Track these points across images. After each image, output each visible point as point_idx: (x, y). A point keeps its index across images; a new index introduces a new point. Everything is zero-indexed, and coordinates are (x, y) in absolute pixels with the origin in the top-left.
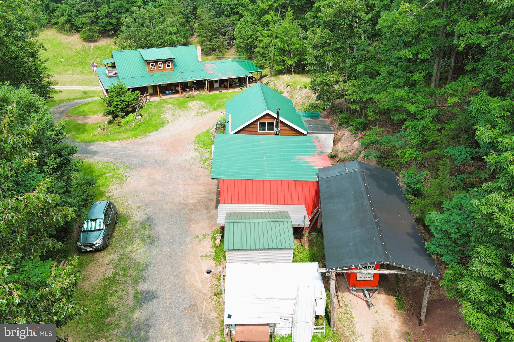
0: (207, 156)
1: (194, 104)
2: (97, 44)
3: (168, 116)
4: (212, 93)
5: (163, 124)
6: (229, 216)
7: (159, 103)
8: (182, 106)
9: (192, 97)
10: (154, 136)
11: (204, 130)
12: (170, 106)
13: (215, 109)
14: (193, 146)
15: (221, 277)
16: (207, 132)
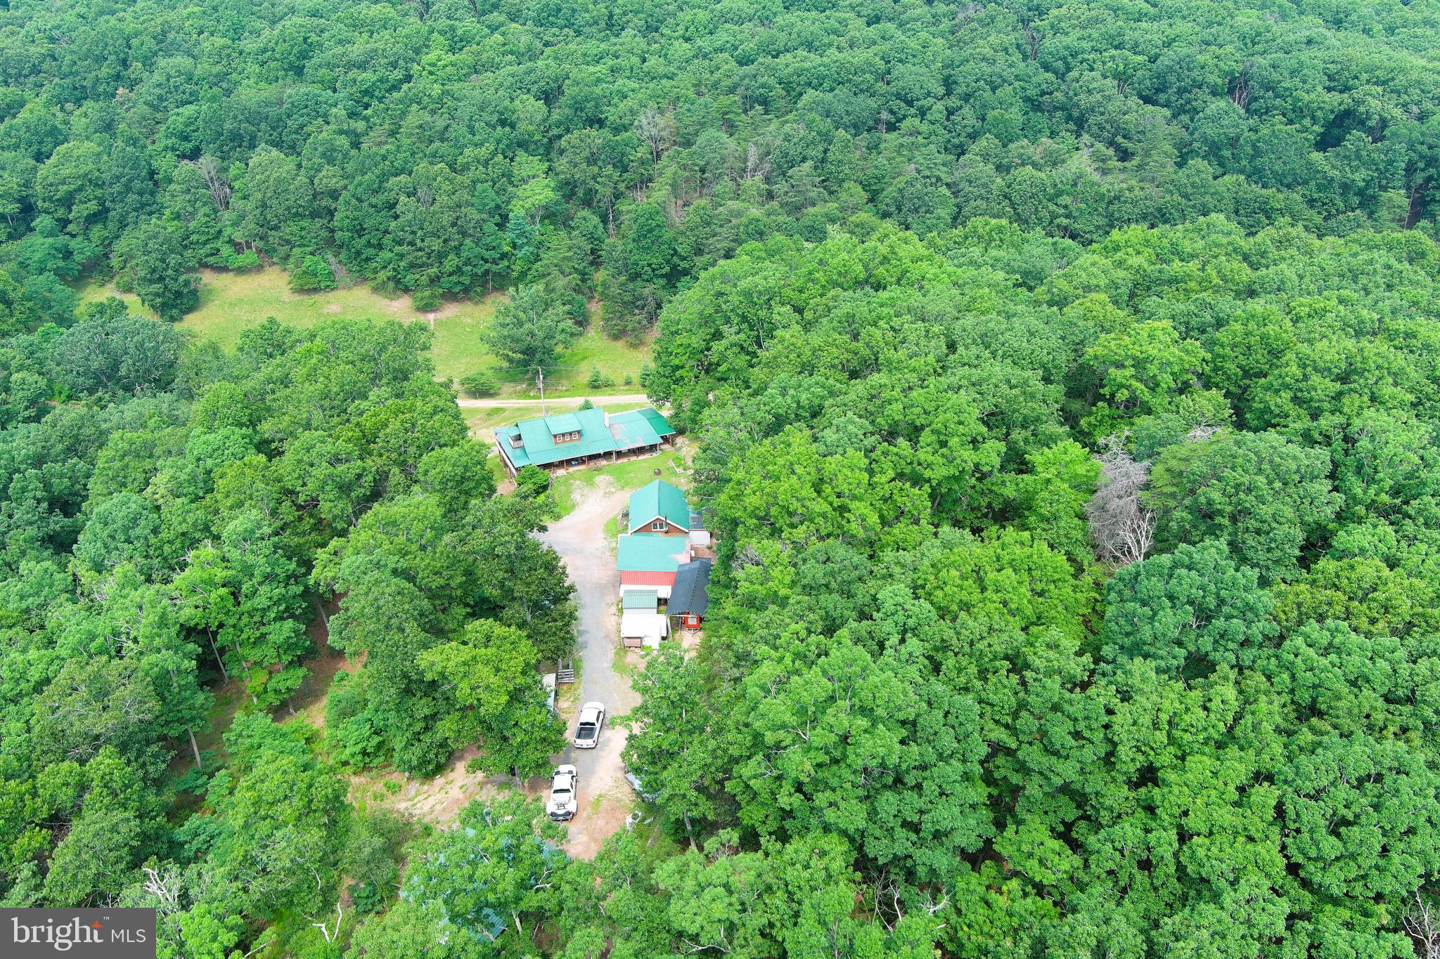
0: (614, 545)
1: (601, 479)
2: (439, 315)
3: (576, 496)
4: (620, 461)
5: (573, 507)
6: (626, 592)
7: (566, 479)
8: (590, 482)
9: (598, 470)
10: (566, 521)
11: (611, 516)
12: (578, 482)
13: (623, 488)
14: (602, 535)
15: (619, 624)
16: (615, 519)
